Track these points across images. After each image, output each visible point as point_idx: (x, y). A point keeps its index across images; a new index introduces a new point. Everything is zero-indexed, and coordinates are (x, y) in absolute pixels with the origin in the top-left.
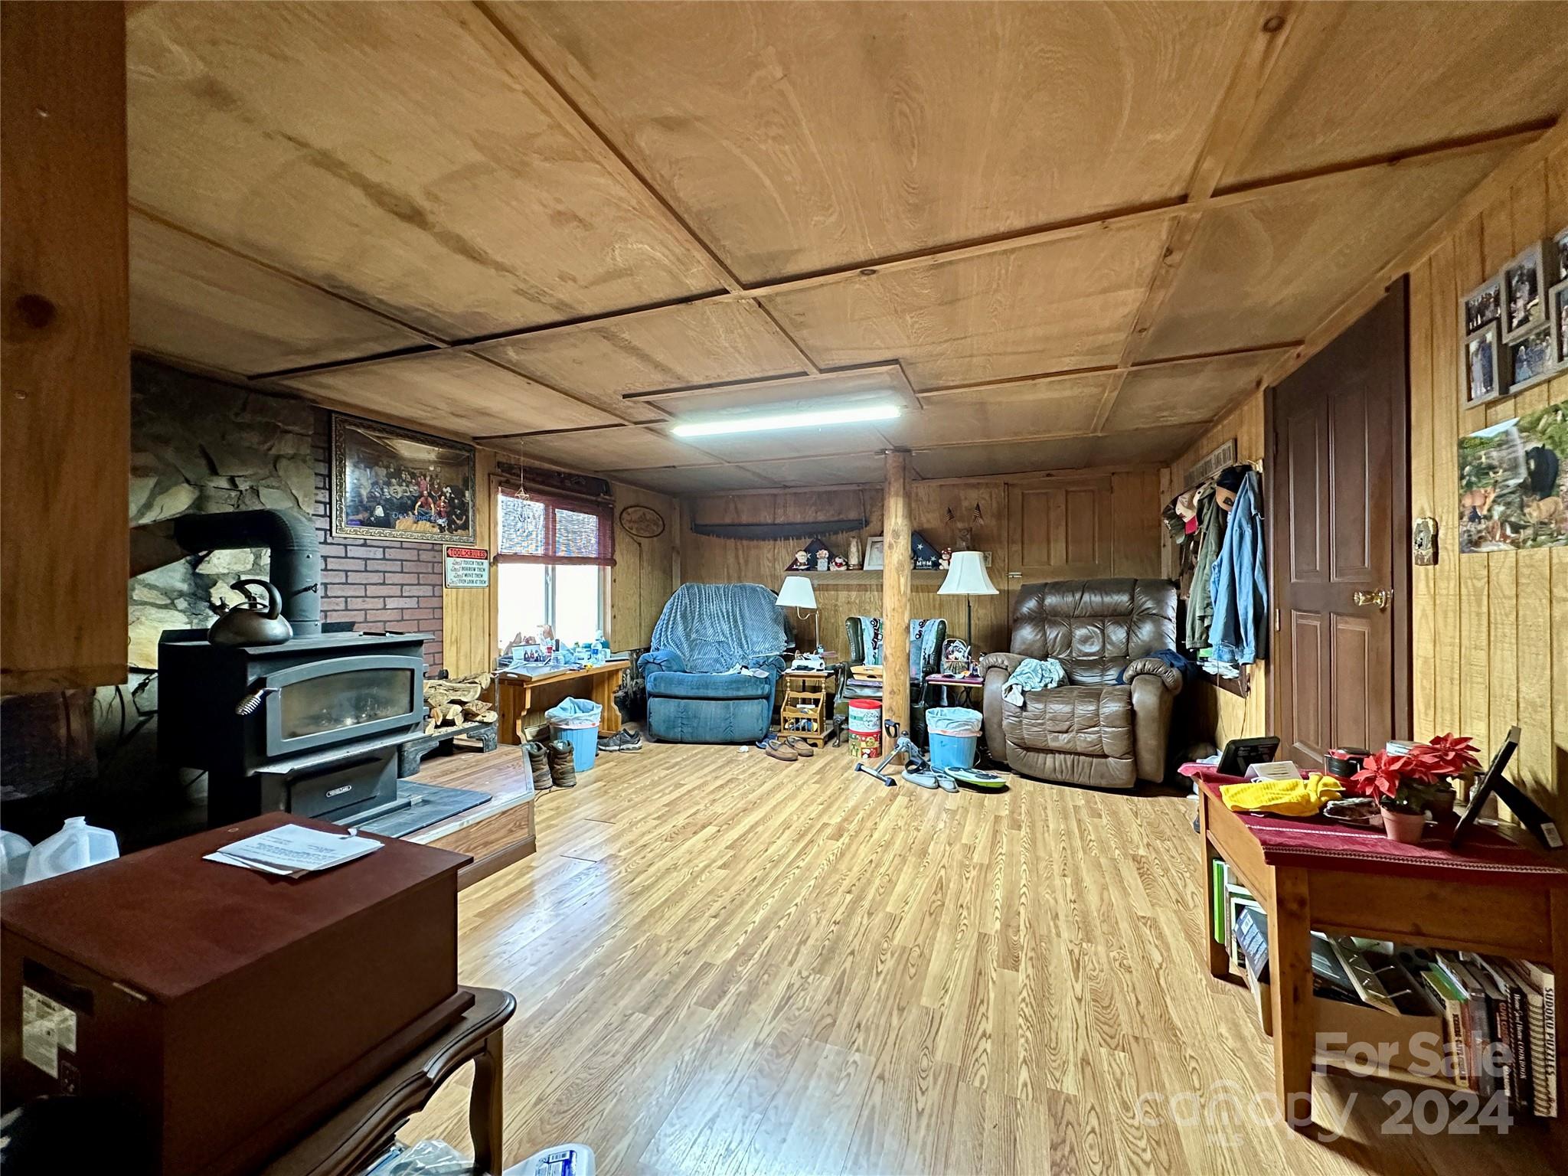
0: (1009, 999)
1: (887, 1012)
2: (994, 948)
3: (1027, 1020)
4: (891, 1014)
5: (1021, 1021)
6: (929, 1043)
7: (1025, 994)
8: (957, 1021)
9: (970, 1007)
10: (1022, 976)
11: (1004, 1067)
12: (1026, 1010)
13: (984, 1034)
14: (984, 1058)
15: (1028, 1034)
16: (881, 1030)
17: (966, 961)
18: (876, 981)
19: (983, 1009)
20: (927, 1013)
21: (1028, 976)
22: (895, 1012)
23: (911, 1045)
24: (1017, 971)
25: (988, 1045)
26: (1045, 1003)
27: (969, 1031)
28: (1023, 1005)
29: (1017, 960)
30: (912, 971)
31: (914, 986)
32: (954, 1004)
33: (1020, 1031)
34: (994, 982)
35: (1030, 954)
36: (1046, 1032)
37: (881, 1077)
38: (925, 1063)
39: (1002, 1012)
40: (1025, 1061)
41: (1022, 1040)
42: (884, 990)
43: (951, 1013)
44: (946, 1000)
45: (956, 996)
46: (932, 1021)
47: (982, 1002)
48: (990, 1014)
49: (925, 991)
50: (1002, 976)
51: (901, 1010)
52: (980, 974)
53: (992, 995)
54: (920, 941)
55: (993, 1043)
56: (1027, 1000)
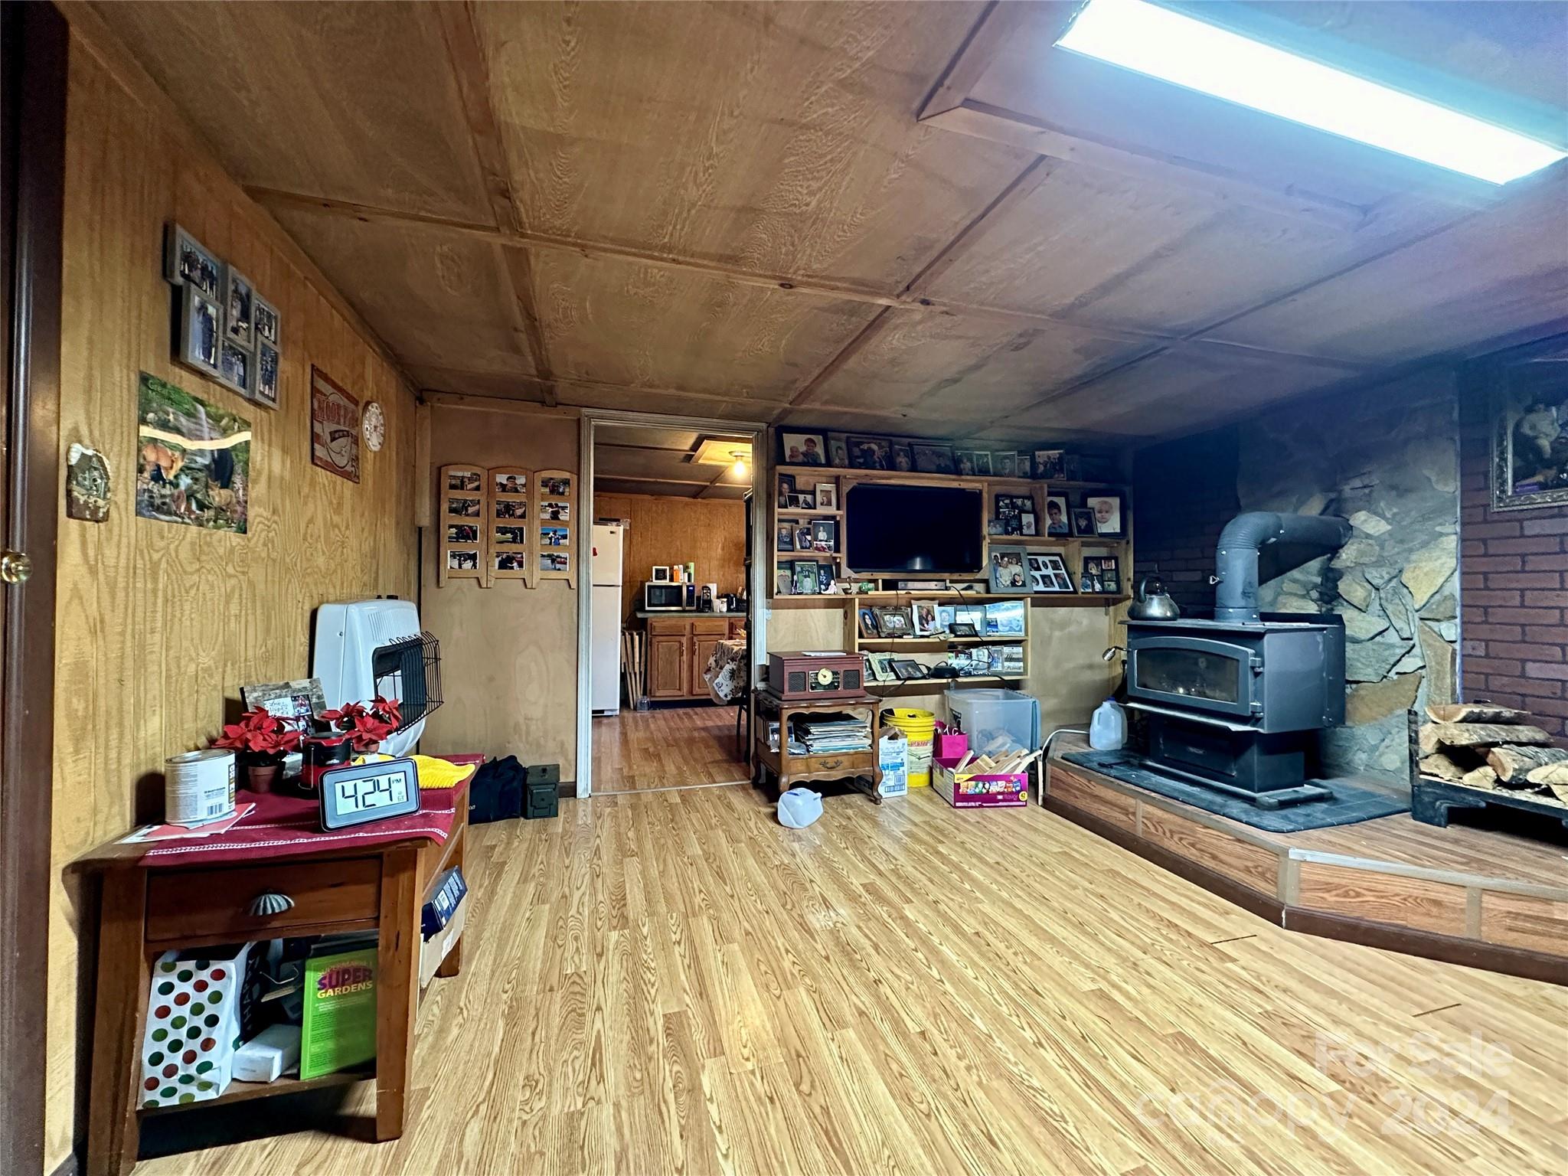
0: (666, 980)
1: (757, 927)
2: (698, 1037)
3: (648, 968)
4: (752, 927)
5: (653, 965)
6: (715, 922)
7: (653, 992)
8: (702, 942)
9: (697, 957)
10: (659, 1011)
11: (662, 929)
12: (649, 975)
13: (679, 943)
14: (674, 929)
15: (645, 957)
16: (751, 916)
17: (721, 1002)
18: (784, 945)
19: (687, 961)
20: (727, 939)
21: (652, 1014)
22: (751, 930)
23: (726, 916)
24: (665, 1016)
25: (674, 937)
26: (632, 991)
27: (691, 941)
28: (653, 980)
29: (668, 1032)
30: (763, 968)
31: (752, 955)
32: (711, 954)
33: (652, 956)
34: (685, 991)
35: (654, 1047)
36: (630, 965)
37: (732, 896)
38: (711, 911)
39: (670, 967)
40: (646, 938)
41: (649, 950)
42: (773, 942)
43: (710, 948)
44: (719, 956)
45: (712, 960)
46: (723, 937)
47: (689, 967)
48: (679, 959)
49: (740, 954)
50: (680, 1001)
51: (748, 933)
52: (701, 994)
53: (683, 977)
54: (781, 1004)
55: (671, 939)
56: (649, 986)
